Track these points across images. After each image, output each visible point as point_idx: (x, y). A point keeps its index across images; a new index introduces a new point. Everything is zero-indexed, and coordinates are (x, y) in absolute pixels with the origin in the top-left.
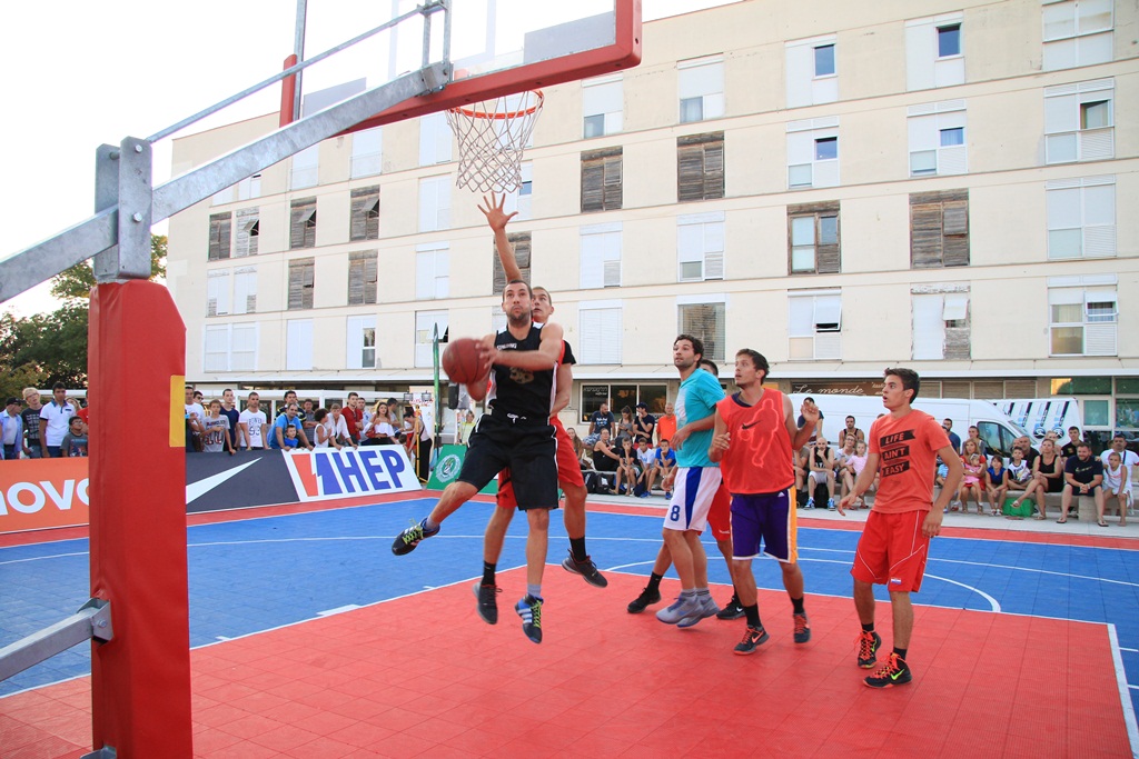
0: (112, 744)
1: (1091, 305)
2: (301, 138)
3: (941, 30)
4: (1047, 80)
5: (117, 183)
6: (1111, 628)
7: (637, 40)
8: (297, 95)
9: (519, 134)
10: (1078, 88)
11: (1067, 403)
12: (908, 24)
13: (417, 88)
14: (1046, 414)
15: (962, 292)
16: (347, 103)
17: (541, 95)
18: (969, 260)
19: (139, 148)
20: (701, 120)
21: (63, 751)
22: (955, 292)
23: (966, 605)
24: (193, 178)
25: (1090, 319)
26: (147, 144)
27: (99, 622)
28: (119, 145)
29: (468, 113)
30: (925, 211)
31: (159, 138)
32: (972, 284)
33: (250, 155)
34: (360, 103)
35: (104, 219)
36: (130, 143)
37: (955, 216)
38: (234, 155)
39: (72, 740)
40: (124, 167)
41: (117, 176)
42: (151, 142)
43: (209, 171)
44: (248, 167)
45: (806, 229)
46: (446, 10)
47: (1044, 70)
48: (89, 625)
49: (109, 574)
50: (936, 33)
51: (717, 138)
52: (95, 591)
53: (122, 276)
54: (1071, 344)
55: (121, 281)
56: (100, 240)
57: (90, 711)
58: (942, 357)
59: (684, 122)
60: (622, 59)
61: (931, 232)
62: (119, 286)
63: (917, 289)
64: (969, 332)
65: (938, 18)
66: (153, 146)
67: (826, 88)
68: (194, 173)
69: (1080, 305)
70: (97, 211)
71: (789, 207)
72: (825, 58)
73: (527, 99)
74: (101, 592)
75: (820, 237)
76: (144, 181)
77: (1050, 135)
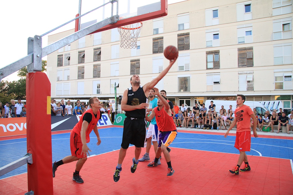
0: (33, 190)
1: (285, 77)
2: (80, 35)
3: (246, 6)
4: (274, 18)
5: (33, 47)
6: (291, 160)
7: (166, 9)
8: (79, 24)
9: (136, 33)
10: (282, 20)
11: (279, 102)
12: (237, 4)
13: (110, 22)
14: (273, 105)
15: (251, 73)
16: (92, 26)
17: (142, 23)
18: (253, 65)
19: (39, 38)
20: (183, 30)
21: (21, 192)
22: (250, 73)
23: (253, 154)
24: (53, 46)
25: (285, 80)
26: (41, 37)
27: (29, 159)
28: (33, 37)
29: (123, 28)
30: (242, 52)
31: (44, 35)
32: (254, 71)
33: (67, 39)
34: (95, 26)
35: (30, 56)
36: (36, 37)
37: (249, 54)
38: (63, 39)
39: (23, 189)
40: (35, 43)
41: (33, 45)
42: (42, 36)
43: (57, 44)
44: (67, 43)
45: (211, 57)
46: (117, 2)
47: (273, 16)
48: (27, 160)
49: (32, 147)
50: (244, 6)
51: (188, 34)
52: (28, 151)
53: (34, 71)
54: (280, 87)
55: (34, 72)
56: (29, 62)
57: (27, 182)
58: (246, 90)
59: (179, 30)
60: (163, 14)
61: (243, 58)
62: (34, 73)
63: (240, 73)
64: (253, 84)
65: (245, 3)
66: (42, 37)
67: (216, 21)
68: (53, 44)
69: (282, 77)
70: (28, 54)
71: (206, 52)
72: (215, 13)
73: (138, 24)
74: (30, 151)
75: (215, 59)
76: (40, 46)
77: (274, 33)
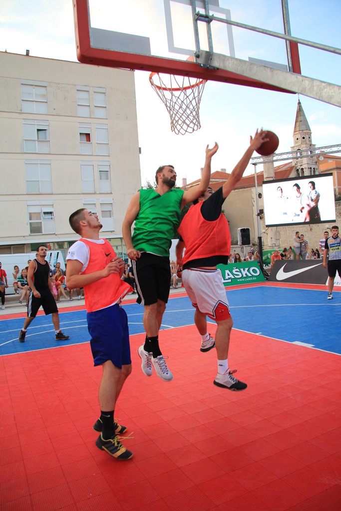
1: (45, 213)
4: (24, 116)
10: (36, 123)
25: (44, 218)
47: (23, 112)
69: (39, 213)
77: (26, 140)
